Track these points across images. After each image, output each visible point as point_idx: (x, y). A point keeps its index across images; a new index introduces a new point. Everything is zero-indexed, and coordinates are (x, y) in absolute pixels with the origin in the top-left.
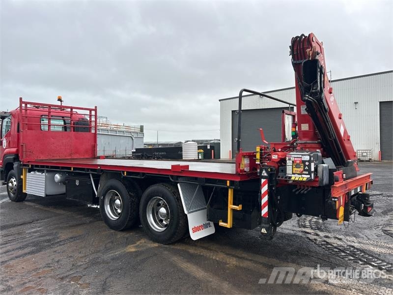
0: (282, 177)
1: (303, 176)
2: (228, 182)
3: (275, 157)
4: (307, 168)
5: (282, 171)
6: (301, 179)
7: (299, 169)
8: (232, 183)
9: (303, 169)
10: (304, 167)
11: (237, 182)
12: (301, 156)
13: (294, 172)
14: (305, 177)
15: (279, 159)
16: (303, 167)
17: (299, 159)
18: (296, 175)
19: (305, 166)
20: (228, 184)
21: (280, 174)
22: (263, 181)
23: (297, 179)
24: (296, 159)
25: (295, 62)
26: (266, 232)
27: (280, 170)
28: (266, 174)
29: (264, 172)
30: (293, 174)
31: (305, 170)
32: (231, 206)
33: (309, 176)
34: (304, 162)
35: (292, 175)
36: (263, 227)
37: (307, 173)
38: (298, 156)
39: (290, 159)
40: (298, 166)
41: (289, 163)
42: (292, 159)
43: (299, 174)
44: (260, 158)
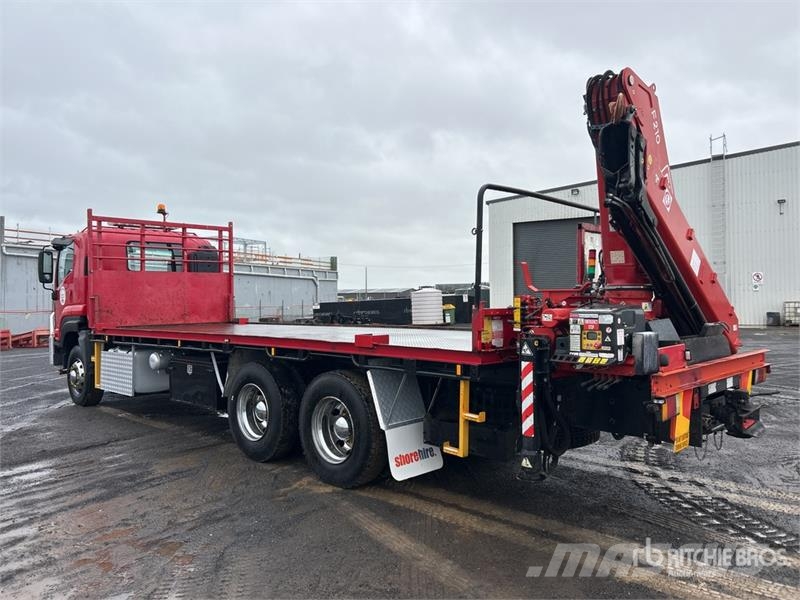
0: (561, 358)
1: (601, 355)
2: (459, 367)
3: (547, 318)
4: (608, 339)
5: (562, 345)
6: (596, 362)
7: (593, 342)
8: (465, 369)
9: (600, 342)
10: (604, 337)
11: (474, 367)
12: (596, 316)
13: (584, 348)
14: (605, 358)
15: (556, 322)
16: (600, 337)
17: (594, 322)
18: (589, 354)
19: (605, 335)
20: (459, 372)
21: (559, 352)
22: (524, 364)
23: (588, 361)
24: (587, 321)
25: (594, 127)
26: (530, 466)
27: (558, 345)
29: (525, 347)
30: (583, 351)
31: (604, 344)
32: (465, 415)
33: (612, 355)
34: (602, 327)
35: (581, 354)
36: (525, 456)
37: (609, 349)
38: (592, 316)
39: (576, 323)
40: (591, 335)
41: (575, 329)
42: (581, 321)
43: (593, 352)
44: (522, 319)
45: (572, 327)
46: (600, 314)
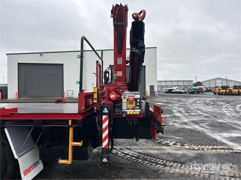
0: (119, 113)
1: (135, 110)
2: (70, 121)
3: (113, 96)
4: (138, 104)
5: (118, 107)
6: (135, 113)
7: (131, 105)
8: (74, 122)
9: (135, 105)
11: (79, 120)
12: (133, 95)
13: (128, 108)
14: (137, 111)
15: (116, 98)
16: (135, 103)
17: (132, 97)
18: (130, 110)
19: (136, 102)
20: (70, 124)
21: (117, 110)
22: (104, 117)
23: (131, 113)
24: (130, 97)
26: (107, 161)
27: (116, 107)
28: (107, 111)
29: (105, 109)
30: (128, 109)
31: (136, 106)
32: (72, 143)
33: (140, 110)
34: (136, 99)
35: (127, 111)
36: (104, 157)
37: (139, 108)
38: (132, 95)
39: (125, 98)
40: (131, 103)
41: (124, 101)
42: (127, 97)
43: (132, 109)
44: (98, 97)
45: (123, 100)
46: (135, 94)
